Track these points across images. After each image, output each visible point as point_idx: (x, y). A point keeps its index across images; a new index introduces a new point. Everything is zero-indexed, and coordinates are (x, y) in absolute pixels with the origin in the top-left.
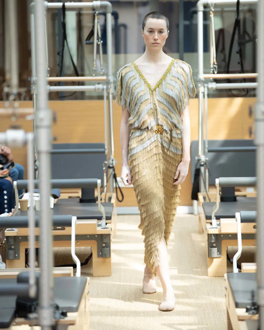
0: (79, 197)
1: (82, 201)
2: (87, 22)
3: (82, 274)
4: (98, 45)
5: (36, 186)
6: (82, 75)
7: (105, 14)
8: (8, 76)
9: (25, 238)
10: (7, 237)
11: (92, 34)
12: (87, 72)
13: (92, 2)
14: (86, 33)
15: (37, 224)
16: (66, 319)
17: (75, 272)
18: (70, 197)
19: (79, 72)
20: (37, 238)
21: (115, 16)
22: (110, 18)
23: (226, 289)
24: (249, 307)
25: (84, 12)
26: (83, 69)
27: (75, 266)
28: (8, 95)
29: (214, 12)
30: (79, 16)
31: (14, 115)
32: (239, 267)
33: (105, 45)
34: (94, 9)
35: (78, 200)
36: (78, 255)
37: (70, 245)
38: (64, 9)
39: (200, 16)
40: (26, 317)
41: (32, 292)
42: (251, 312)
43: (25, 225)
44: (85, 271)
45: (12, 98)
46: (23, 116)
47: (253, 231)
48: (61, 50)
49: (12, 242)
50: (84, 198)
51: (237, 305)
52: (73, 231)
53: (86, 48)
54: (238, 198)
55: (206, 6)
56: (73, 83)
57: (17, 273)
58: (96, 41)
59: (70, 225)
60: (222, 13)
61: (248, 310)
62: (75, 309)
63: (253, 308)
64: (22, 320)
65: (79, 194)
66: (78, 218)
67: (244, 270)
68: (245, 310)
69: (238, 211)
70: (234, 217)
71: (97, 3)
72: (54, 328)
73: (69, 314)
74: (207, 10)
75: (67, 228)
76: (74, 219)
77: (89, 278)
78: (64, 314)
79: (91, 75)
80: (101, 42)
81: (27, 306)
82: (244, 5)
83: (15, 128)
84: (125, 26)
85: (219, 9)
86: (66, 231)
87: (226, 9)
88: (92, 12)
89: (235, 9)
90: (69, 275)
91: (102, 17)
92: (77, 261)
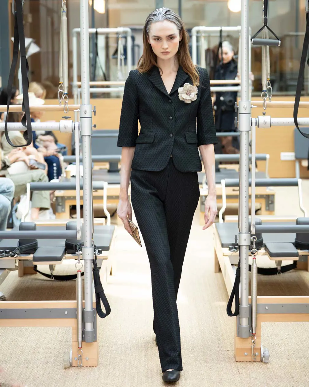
0: (106, 169)
1: (109, 171)
2: (112, 44)
3: (112, 223)
4: (121, 60)
5: (81, 161)
6: (109, 81)
7: (126, 38)
8: (61, 81)
9: (74, 198)
10: (57, 197)
11: (116, 52)
12: (112, 78)
13: (116, 28)
14: (112, 51)
15: (82, 188)
16: (101, 255)
17: (106, 222)
18: (101, 169)
19: (107, 79)
20: (82, 198)
21: (133, 39)
22: (129, 40)
23: (214, 234)
24: (231, 247)
25: (110, 36)
26: (109, 76)
27: (106, 218)
28: (61, 94)
29: (205, 37)
30: (107, 38)
31: (65, 109)
32: (223, 219)
33: (126, 59)
34: (117, 33)
35: (106, 171)
36: (109, 210)
37: (103, 202)
38: (97, 33)
39: (194, 39)
40: (74, 253)
41: (79, 237)
42: (232, 250)
43: (74, 188)
44: (114, 221)
45: (63, 97)
46: (72, 110)
48: (94, 63)
49: (60, 200)
50: (111, 170)
51: (223, 246)
52: (105, 193)
53: (112, 62)
54: (221, 170)
55: (198, 32)
56: (102, 86)
57: (66, 223)
58: (120, 56)
59: (102, 188)
60: (209, 37)
61: (230, 249)
62: (107, 249)
63: (234, 247)
64: (70, 255)
65: (107, 166)
66: (109, 184)
67: (227, 221)
68: (228, 249)
69: (224, 178)
70: (220, 183)
71: (120, 29)
72: (94, 261)
73: (103, 252)
74: (199, 35)
75: (99, 191)
76: (105, 185)
77: (116, 226)
78: (100, 252)
79: (115, 80)
80: (123, 57)
81: (74, 246)
82: (225, 32)
83: (66, 118)
84: (138, 46)
85: (207, 35)
86: (99, 193)
87: (212, 35)
88: (115, 36)
89: (219, 34)
90: (102, 224)
91: (124, 40)
92: (108, 215)
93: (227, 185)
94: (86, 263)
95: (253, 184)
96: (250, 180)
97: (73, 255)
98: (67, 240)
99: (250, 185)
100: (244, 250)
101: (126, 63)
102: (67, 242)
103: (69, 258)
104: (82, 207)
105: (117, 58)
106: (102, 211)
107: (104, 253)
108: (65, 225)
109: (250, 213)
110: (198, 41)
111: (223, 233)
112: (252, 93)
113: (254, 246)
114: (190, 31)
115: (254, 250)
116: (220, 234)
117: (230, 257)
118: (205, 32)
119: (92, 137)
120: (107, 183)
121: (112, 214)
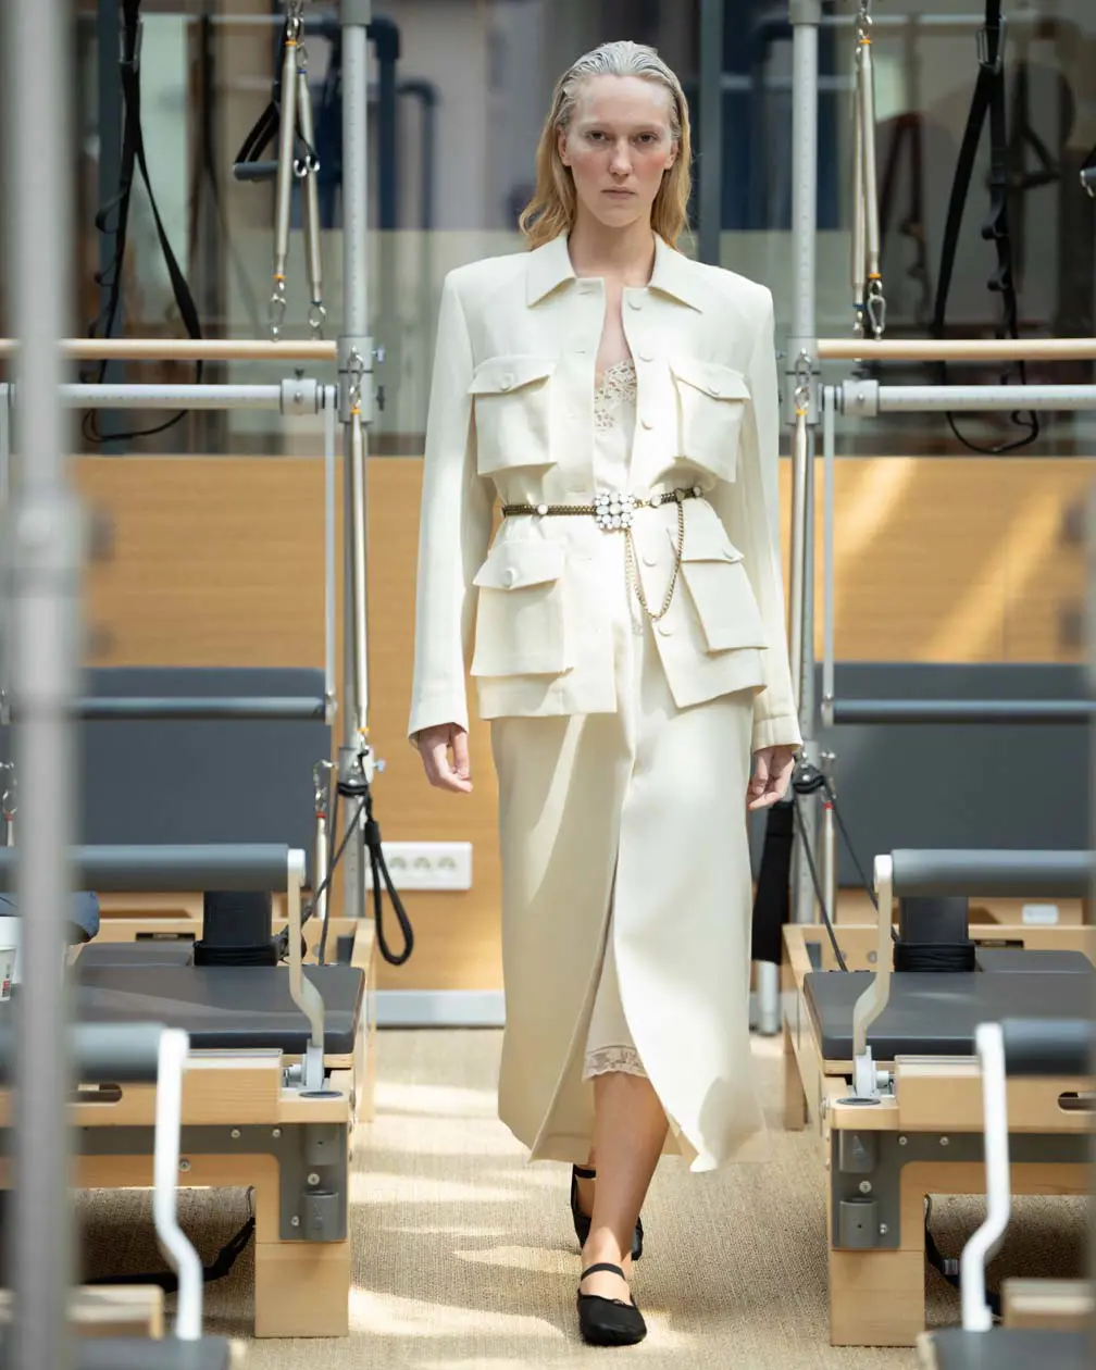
1: (205, 955)
2: (241, 73)
3: (210, 1322)
4: (298, 184)
6: (216, 332)
7: (334, 33)
11: (267, 128)
12: (236, 313)
14: (235, 127)
17: (170, 1316)
18: (143, 936)
21: (385, 40)
22: (358, 46)
26: (216, 303)
27: (169, 1281)
30: (205, 34)
32: (994, 1300)
33: (332, 180)
35: (188, 948)
36: (188, 1226)
44: (228, 1310)
47: (1059, 1120)
48: (114, 200)
50: (214, 945)
52: (164, 1108)
53: (238, 199)
54: (980, 954)
56: (171, 370)
58: (290, 163)
59: (147, 1075)
60: (909, 36)
65: (193, 921)
66: (196, 1042)
67: (1017, 1316)
69: (994, 1014)
70: (966, 1049)
74: (840, 20)
75: (130, 1092)
76: (172, 1049)
80: (312, 171)
84: (426, 93)
86: (127, 1108)
90: (140, 1329)
91: (320, 48)
93: (1020, 1066)
101: (331, 217)
105: (273, 175)
106: (147, 1232)
110: (828, 61)
119: (87, 720)
120: (183, 1038)
121: (215, 1257)
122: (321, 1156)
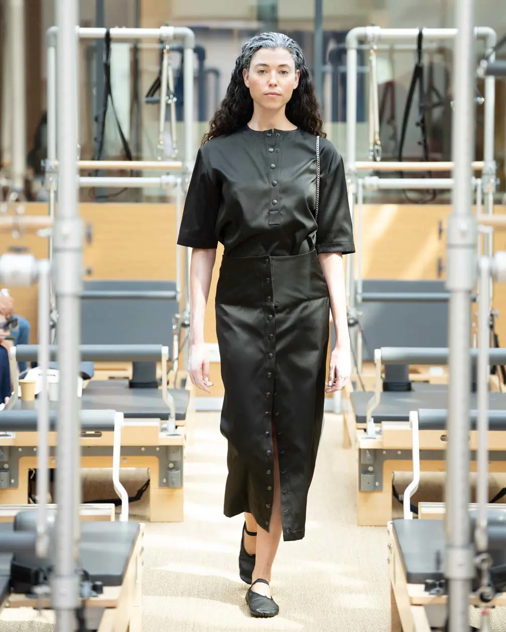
0: (127, 378)
1: (132, 385)
2: (148, 66)
3: (131, 516)
4: (168, 106)
5: (53, 357)
6: (138, 159)
7: (181, 51)
8: (6, 159)
9: (31, 451)
11: (157, 85)
12: (146, 151)
14: (146, 84)
15: (53, 426)
16: (101, 597)
17: (118, 514)
18: (111, 378)
19: (133, 154)
20: (53, 451)
21: (200, 53)
22: (191, 59)
23: (390, 547)
24: (429, 581)
25: (143, 46)
26: (139, 147)
27: (118, 502)
28: (6, 192)
30: (135, 51)
31: (16, 227)
32: (414, 509)
33: (180, 105)
34: (161, 40)
35: (127, 382)
36: (124, 483)
37: (111, 464)
38: (108, 39)
39: (352, 57)
40: (29, 593)
41: (42, 548)
42: (433, 591)
43: (31, 426)
44: (137, 512)
45: (13, 196)
46: (32, 230)
47: (440, 445)
48: (101, 112)
49: (5, 456)
50: (135, 381)
51: (409, 578)
52: (116, 440)
53: (147, 111)
54: (413, 386)
55: (362, 41)
56: (122, 173)
57: (13, 513)
58: (165, 97)
59: (111, 428)
60: (390, 53)
61: (428, 588)
62: (116, 581)
63: (437, 583)
64: (21, 597)
65: (129, 372)
66: (127, 416)
67: (423, 515)
68: (422, 587)
69: (415, 408)
70: (406, 419)
71: (167, 31)
72: (80, 613)
73: (106, 589)
74: (365, 47)
75: (105, 434)
76: (118, 418)
77: (143, 525)
78: (97, 589)
79: (154, 159)
80: (173, 101)
81: (33, 572)
82: (431, 40)
83: (17, 250)
84: (216, 73)
85: (386, 47)
86: (104, 439)
87: (398, 47)
88: (158, 46)
89: (415, 46)
90: (107, 518)
91: (176, 56)
92: (123, 494)
93: (424, 425)
94: (58, 616)
95: (483, 424)
96: (473, 413)
97: (30, 597)
98: (14, 559)
99: (474, 425)
100: (458, 590)
101: (180, 117)
102: (16, 563)
103: (17, 605)
104: (52, 473)
105: (157, 103)
107: (110, 593)
108: (12, 521)
109: (473, 498)
111: (412, 547)
112: (493, 194)
113: (486, 580)
114: (341, 37)
115: (486, 590)
116: (405, 550)
117: (428, 607)
118: (380, 40)
120: (121, 415)
121: (134, 494)
122: (174, 457)
